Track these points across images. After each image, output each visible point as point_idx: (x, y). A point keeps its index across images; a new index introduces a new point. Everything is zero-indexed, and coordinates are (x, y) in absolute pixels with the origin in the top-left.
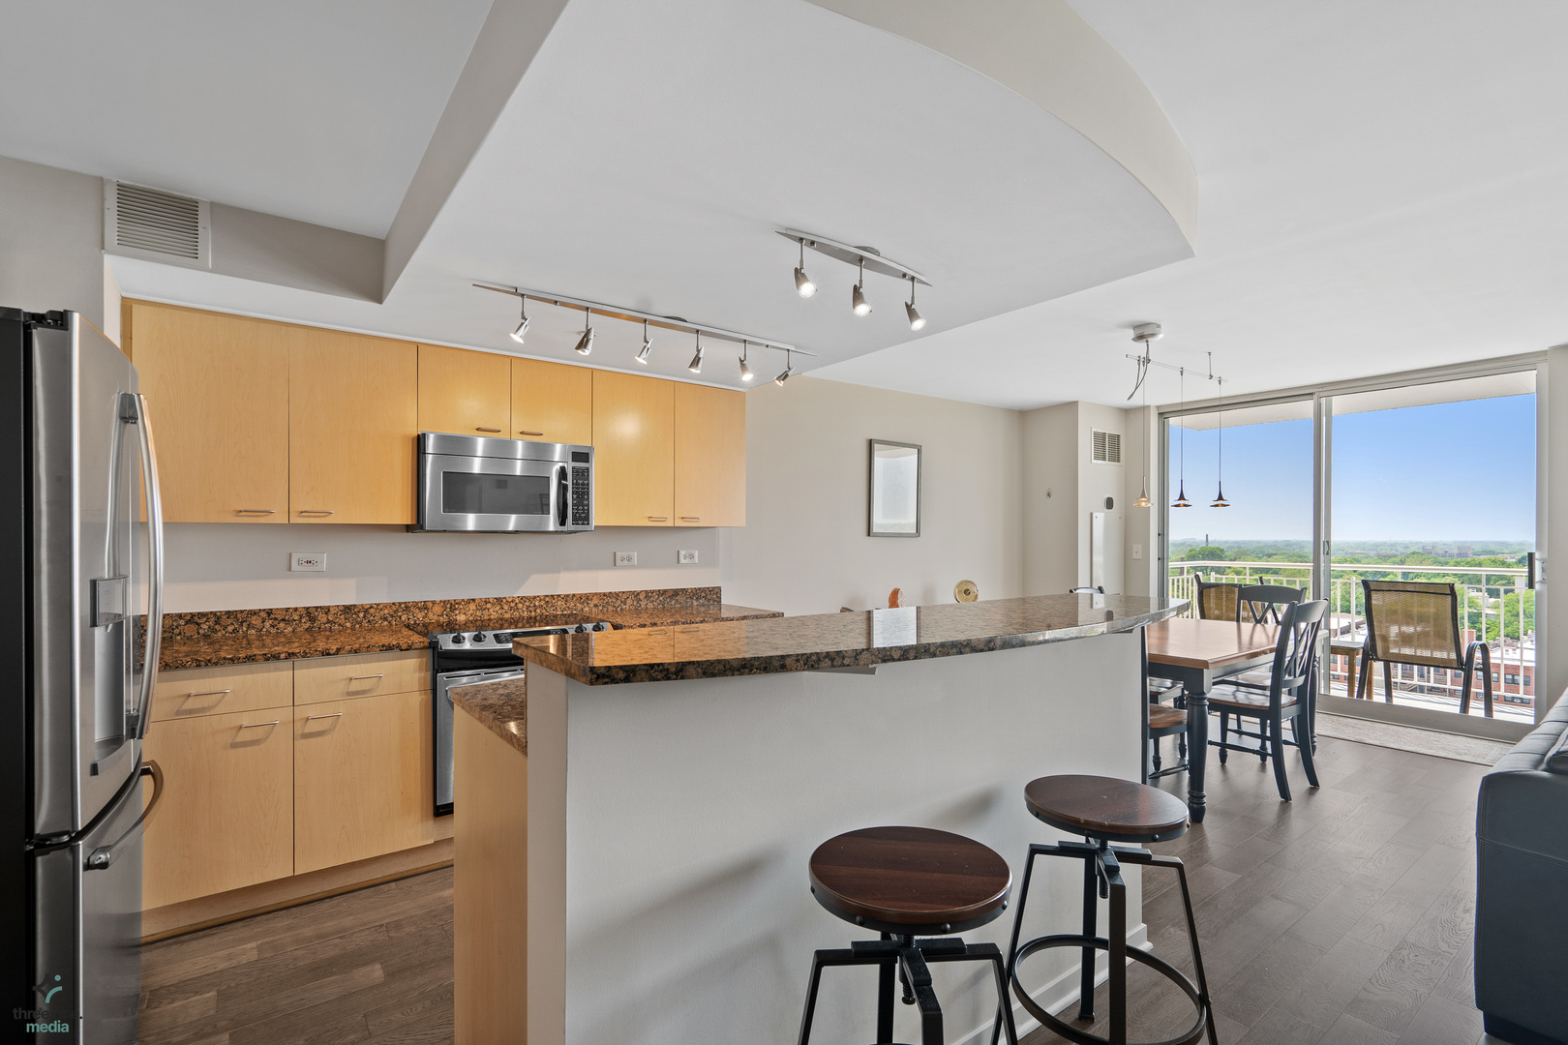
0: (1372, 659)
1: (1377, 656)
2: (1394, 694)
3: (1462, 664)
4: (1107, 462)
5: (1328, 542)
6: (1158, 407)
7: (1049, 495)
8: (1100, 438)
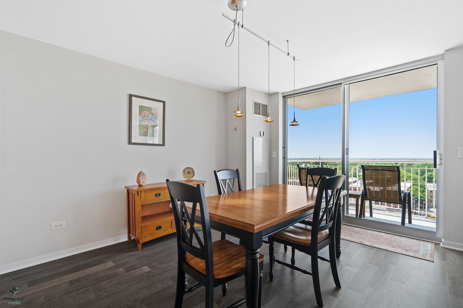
0: (365, 199)
1: (367, 198)
2: (373, 211)
3: (401, 202)
4: (261, 116)
5: (348, 149)
6: (282, 93)
7: (235, 129)
8: (257, 105)
